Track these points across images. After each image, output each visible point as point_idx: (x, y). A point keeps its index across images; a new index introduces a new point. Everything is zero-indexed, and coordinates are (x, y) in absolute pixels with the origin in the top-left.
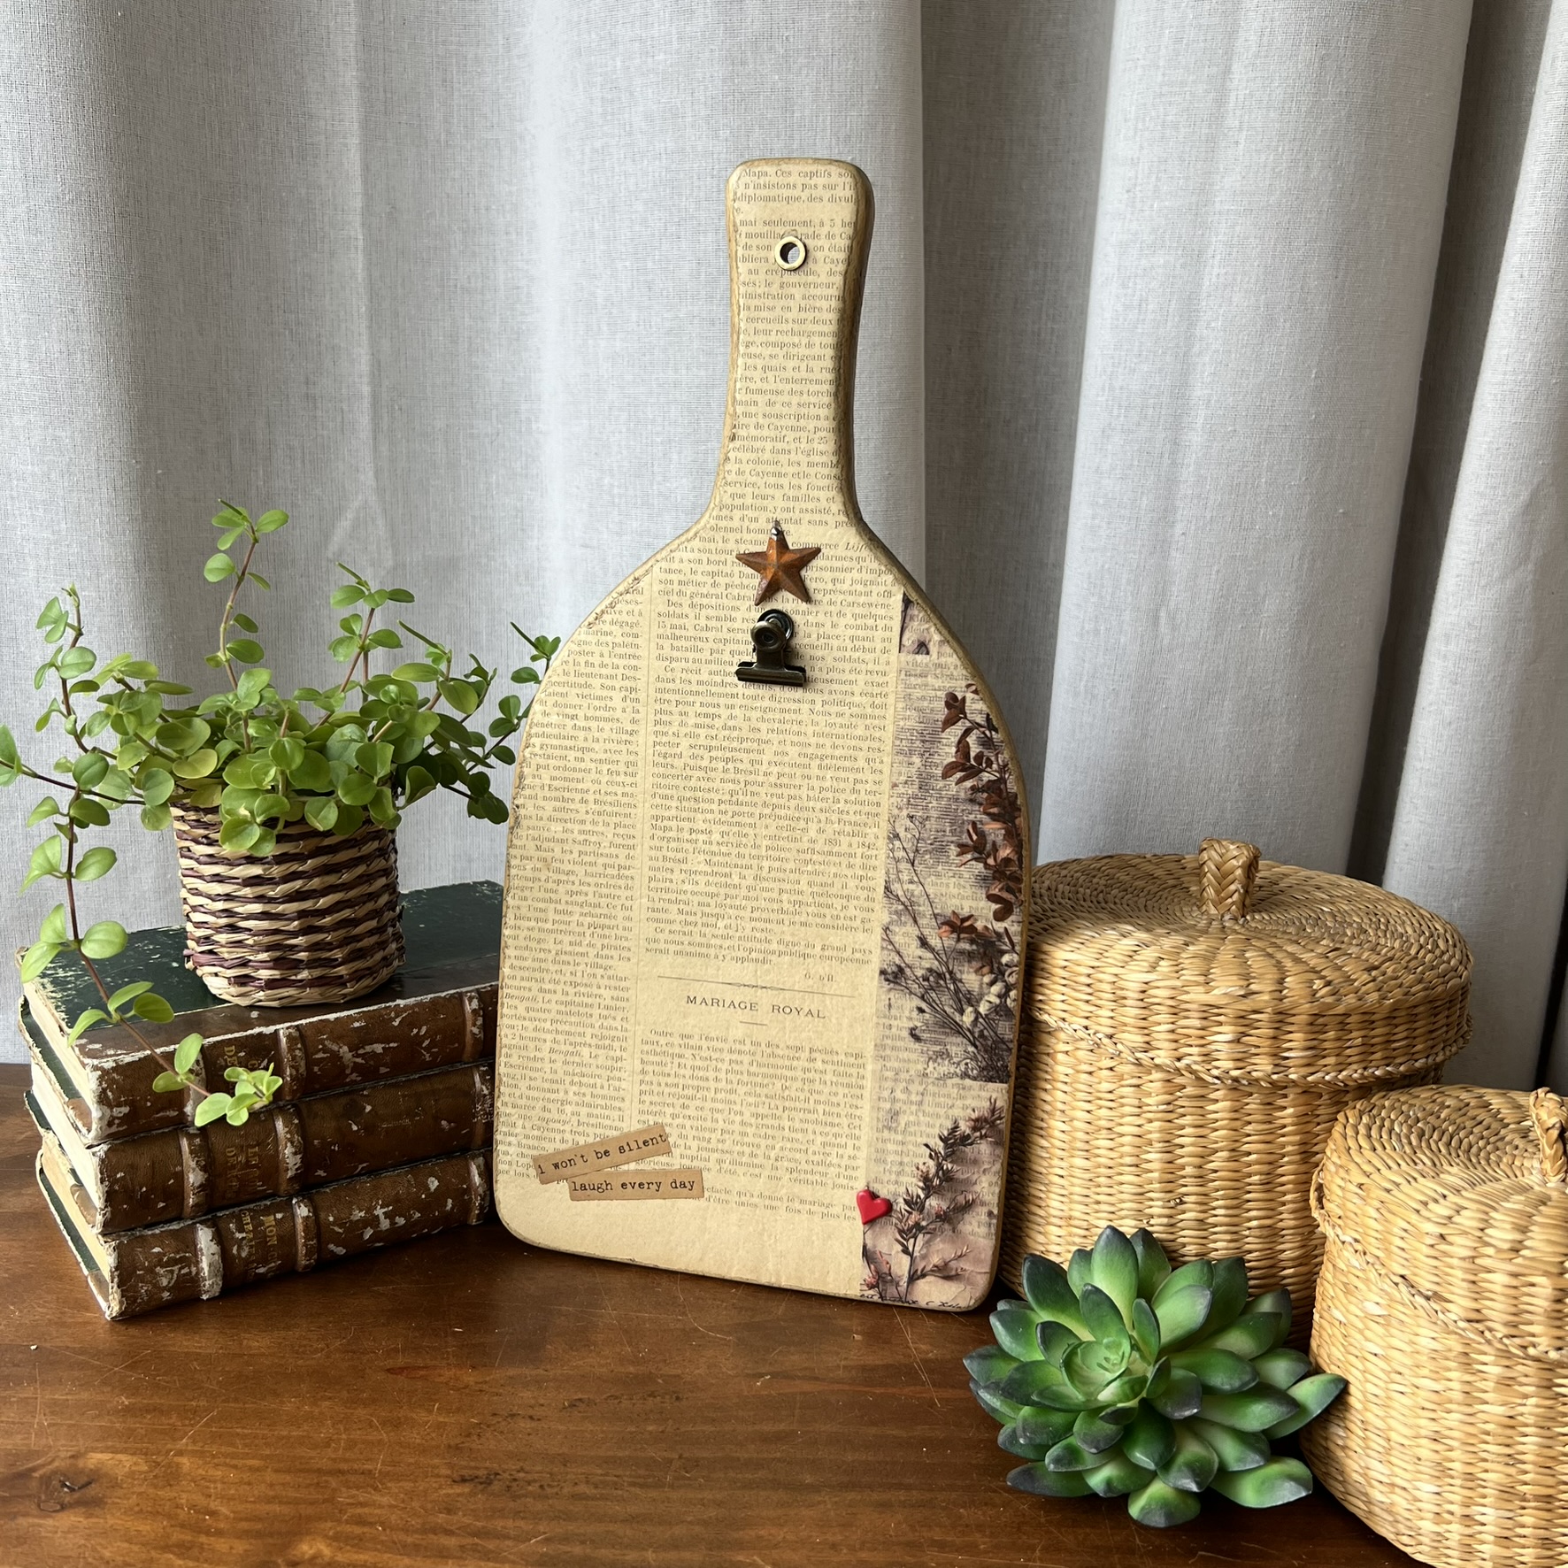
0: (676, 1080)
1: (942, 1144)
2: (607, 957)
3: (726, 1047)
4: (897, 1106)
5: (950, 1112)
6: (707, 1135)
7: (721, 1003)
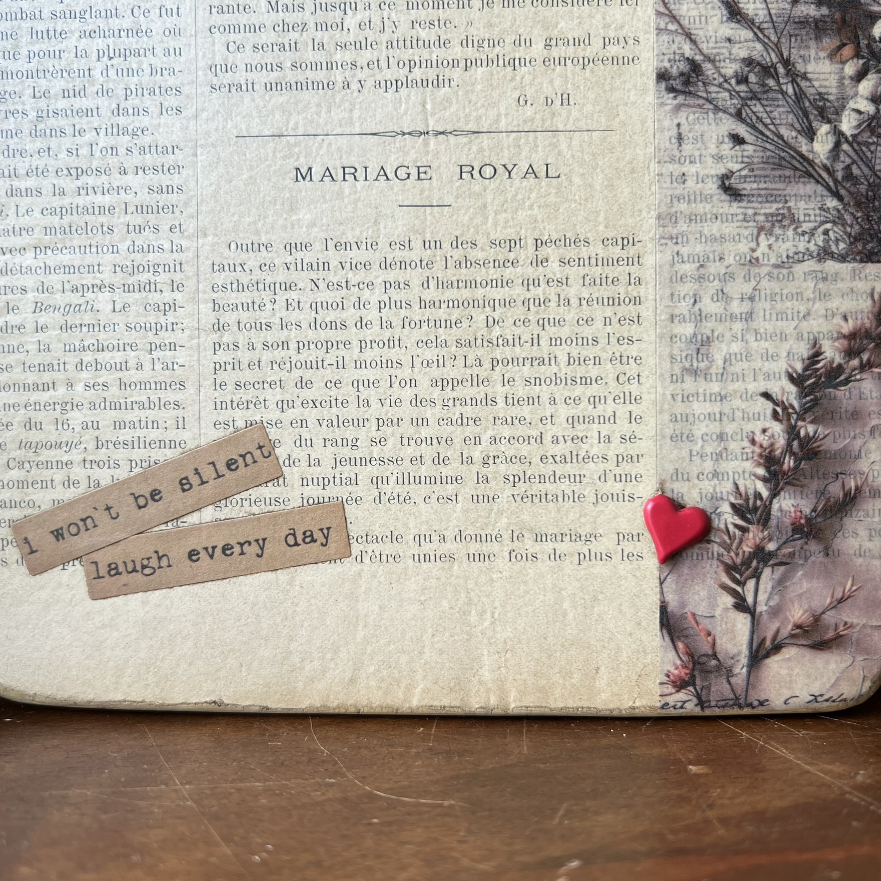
0: (283, 335)
1: (792, 389)
2: (137, 112)
3: (375, 257)
4: (707, 327)
5: (805, 326)
6: (350, 433)
7: (360, 174)
